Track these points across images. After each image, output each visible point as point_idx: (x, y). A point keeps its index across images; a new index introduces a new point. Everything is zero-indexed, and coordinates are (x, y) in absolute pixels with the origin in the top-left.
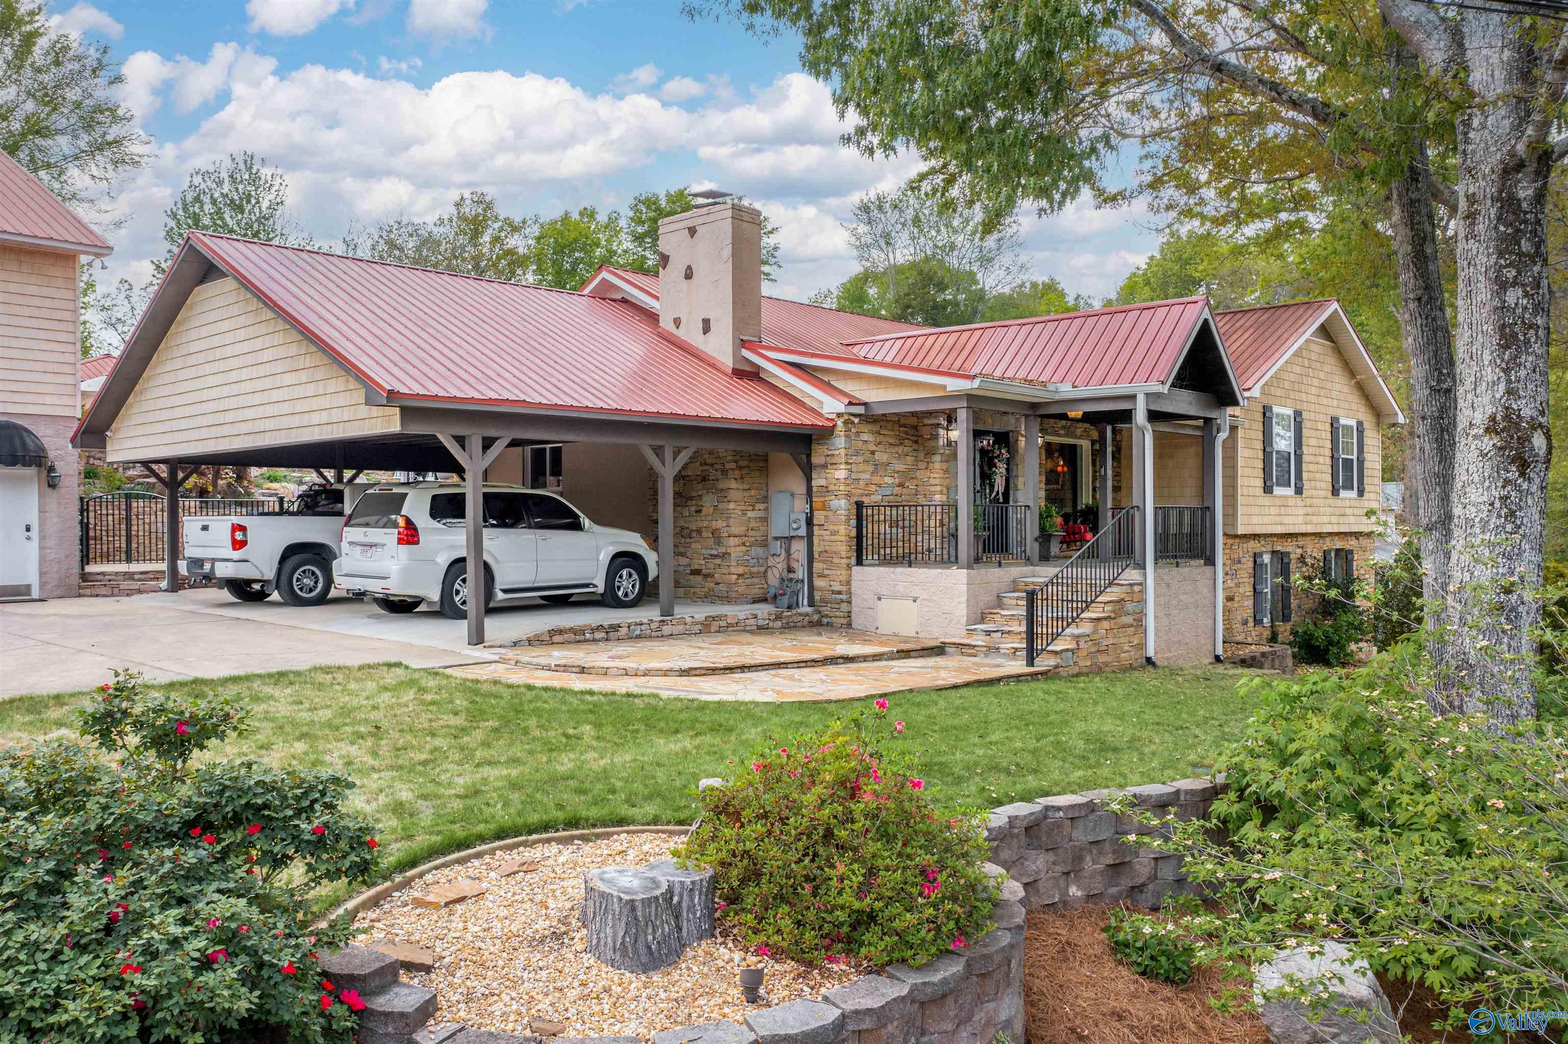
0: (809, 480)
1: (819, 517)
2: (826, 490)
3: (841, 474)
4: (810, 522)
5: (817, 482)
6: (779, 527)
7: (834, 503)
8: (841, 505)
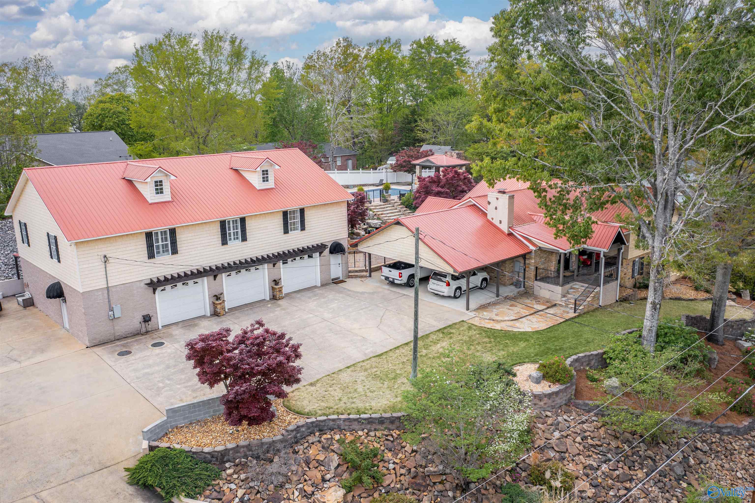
0: (525, 261)
1: (527, 269)
2: (529, 264)
3: (533, 261)
4: (525, 270)
5: (527, 262)
6: (517, 269)
7: (531, 267)
8: (533, 268)
